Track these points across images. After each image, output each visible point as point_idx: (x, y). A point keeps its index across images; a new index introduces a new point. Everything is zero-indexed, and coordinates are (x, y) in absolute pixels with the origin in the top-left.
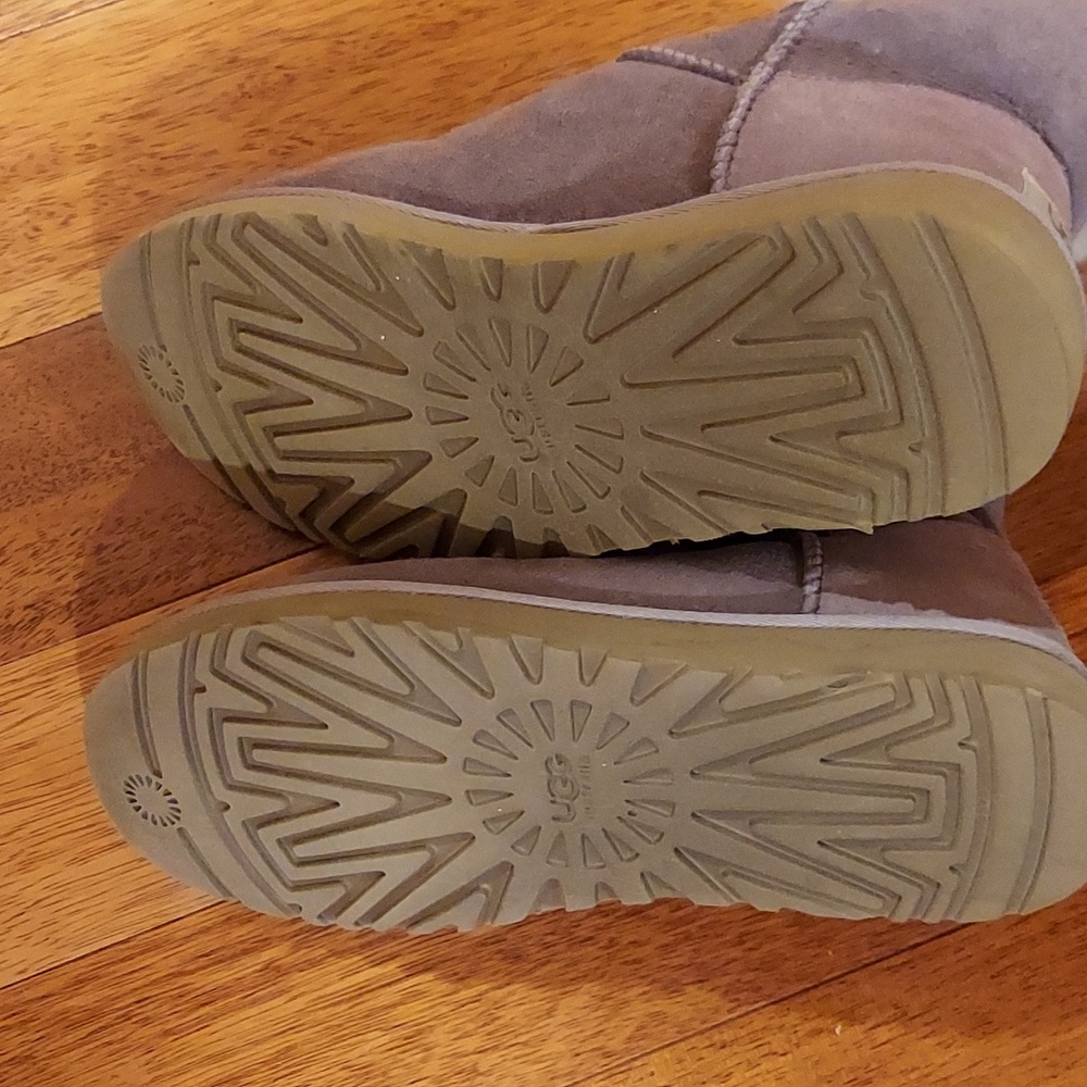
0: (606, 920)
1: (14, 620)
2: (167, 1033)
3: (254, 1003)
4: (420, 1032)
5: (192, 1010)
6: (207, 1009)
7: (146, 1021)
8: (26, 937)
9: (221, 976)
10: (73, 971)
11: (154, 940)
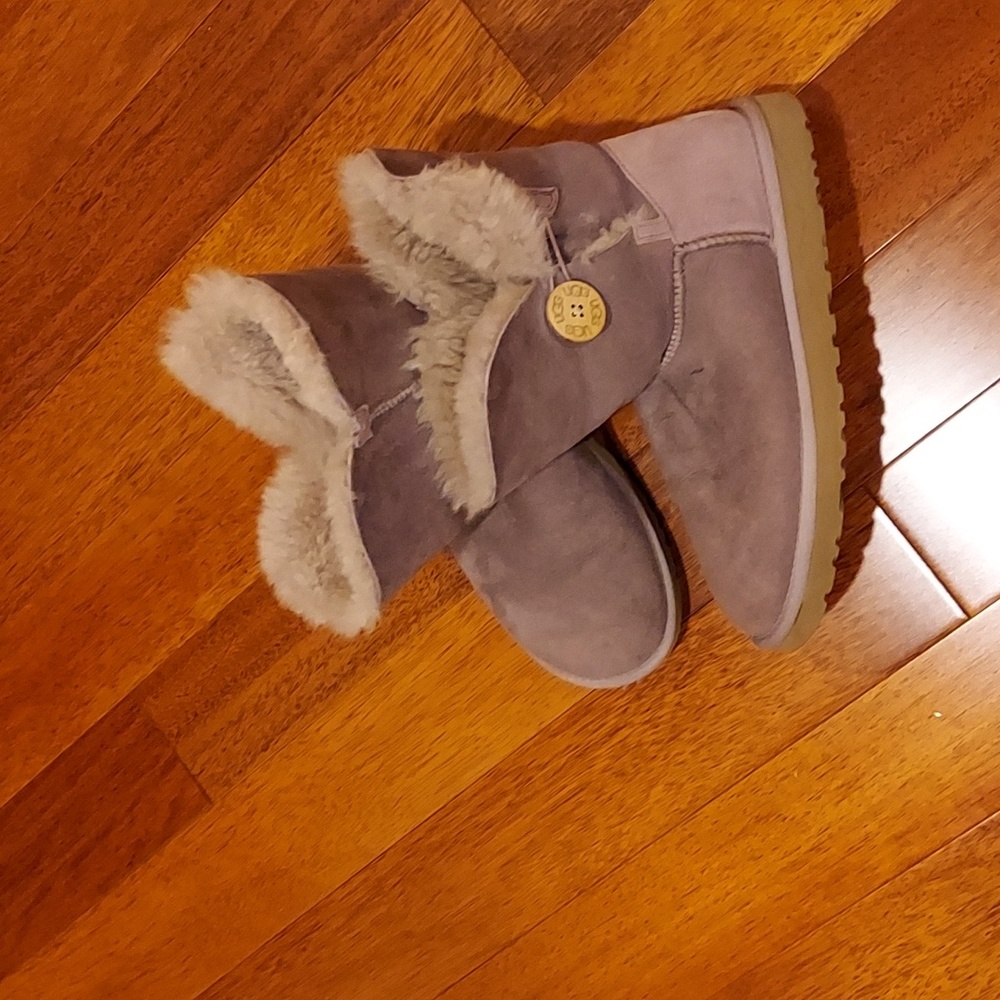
0: (660, 746)
1: (345, 670)
2: (476, 845)
3: (510, 822)
4: (589, 820)
5: (483, 833)
6: (490, 830)
7: (465, 842)
8: (401, 815)
9: (491, 814)
10: (428, 825)
11: (456, 803)
